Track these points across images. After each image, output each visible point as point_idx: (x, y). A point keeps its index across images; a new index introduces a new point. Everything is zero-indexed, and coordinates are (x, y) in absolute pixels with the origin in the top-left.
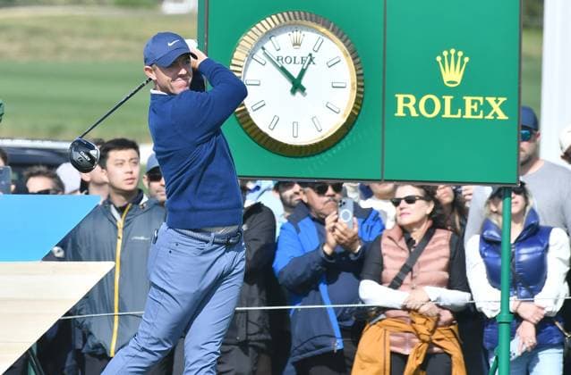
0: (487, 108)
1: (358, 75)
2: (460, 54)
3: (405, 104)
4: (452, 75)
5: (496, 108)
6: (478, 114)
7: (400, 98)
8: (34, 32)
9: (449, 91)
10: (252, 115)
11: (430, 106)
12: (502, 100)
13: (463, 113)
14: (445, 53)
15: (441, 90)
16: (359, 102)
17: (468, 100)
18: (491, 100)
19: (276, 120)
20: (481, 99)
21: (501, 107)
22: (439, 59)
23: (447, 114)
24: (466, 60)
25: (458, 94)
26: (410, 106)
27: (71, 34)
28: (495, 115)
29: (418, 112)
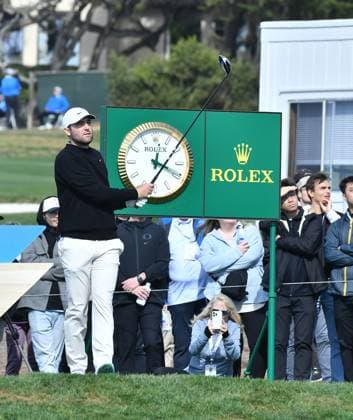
0: (262, 176)
1: (190, 158)
2: (247, 146)
5: (267, 177)
6: (257, 180)
7: (214, 170)
9: (241, 167)
10: (132, 180)
11: (230, 175)
12: (270, 172)
13: (249, 179)
14: (239, 146)
16: (191, 172)
17: (252, 172)
18: (265, 172)
20: (259, 172)
21: (270, 176)
22: (235, 149)
23: (240, 180)
24: (251, 149)
25: (246, 168)
26: (219, 175)
28: (267, 180)
29: (223, 178)
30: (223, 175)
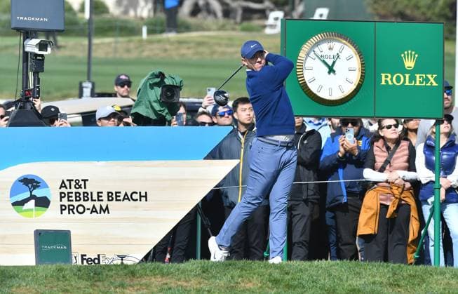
0: (427, 80)
1: (362, 64)
2: (413, 53)
3: (386, 79)
4: (409, 64)
5: (432, 80)
6: (423, 83)
7: (383, 75)
8: (200, 44)
9: (408, 72)
10: (310, 85)
11: (398, 79)
12: (434, 76)
13: (415, 83)
14: (406, 53)
15: (404, 71)
16: (362, 77)
17: (418, 76)
18: (429, 76)
19: (321, 87)
20: (424, 76)
21: (434, 79)
22: (403, 55)
23: (407, 83)
24: (416, 56)
25: (412, 73)
26: (388, 79)
27: (219, 45)
28: (431, 83)
29: (392, 82)
30: (391, 79)
